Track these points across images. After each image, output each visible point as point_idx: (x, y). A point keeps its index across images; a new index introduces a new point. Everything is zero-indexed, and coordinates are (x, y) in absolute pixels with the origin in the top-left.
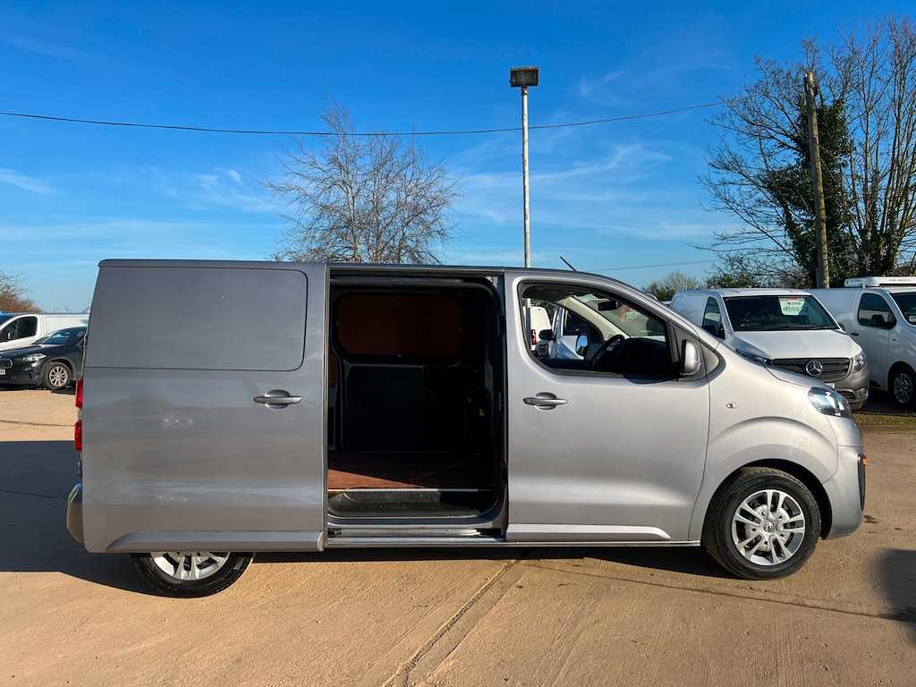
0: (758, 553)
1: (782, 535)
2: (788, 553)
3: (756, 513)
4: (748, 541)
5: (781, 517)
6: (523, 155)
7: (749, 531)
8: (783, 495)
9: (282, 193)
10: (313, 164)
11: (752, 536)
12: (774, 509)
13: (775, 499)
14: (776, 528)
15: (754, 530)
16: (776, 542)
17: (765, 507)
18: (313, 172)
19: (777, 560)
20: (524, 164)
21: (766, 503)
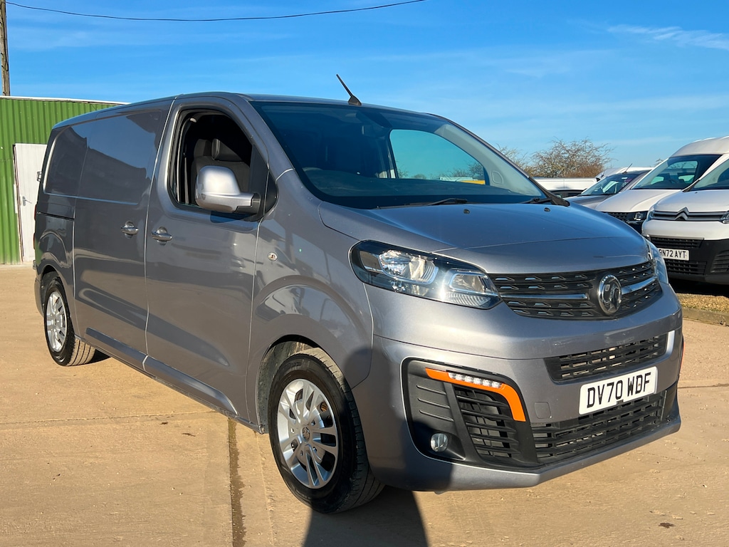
1: (316, 450)
2: (322, 479)
8: (318, 394)
11: (291, 437)
19: (312, 482)
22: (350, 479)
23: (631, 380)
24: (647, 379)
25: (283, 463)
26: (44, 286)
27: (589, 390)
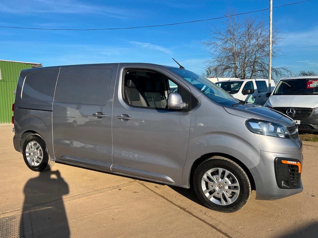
0: (214, 197)
1: (227, 192)
2: (230, 201)
3: (214, 178)
4: (209, 190)
5: (226, 183)
6: (270, 17)
7: (210, 186)
8: (227, 172)
9: (209, 45)
10: (220, 33)
11: (211, 189)
12: (222, 178)
13: (223, 173)
14: (223, 187)
15: (212, 186)
16: (223, 194)
17: (217, 176)
18: (220, 37)
19: (224, 203)
20: (270, 20)
21: (218, 174)
22: (246, 200)
25: (205, 198)
26: (22, 139)
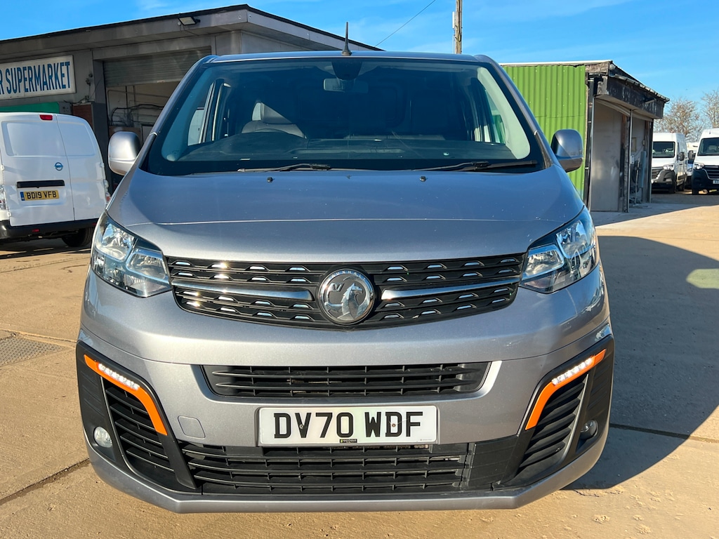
23: (373, 414)
24: (413, 419)
27: (277, 416)
